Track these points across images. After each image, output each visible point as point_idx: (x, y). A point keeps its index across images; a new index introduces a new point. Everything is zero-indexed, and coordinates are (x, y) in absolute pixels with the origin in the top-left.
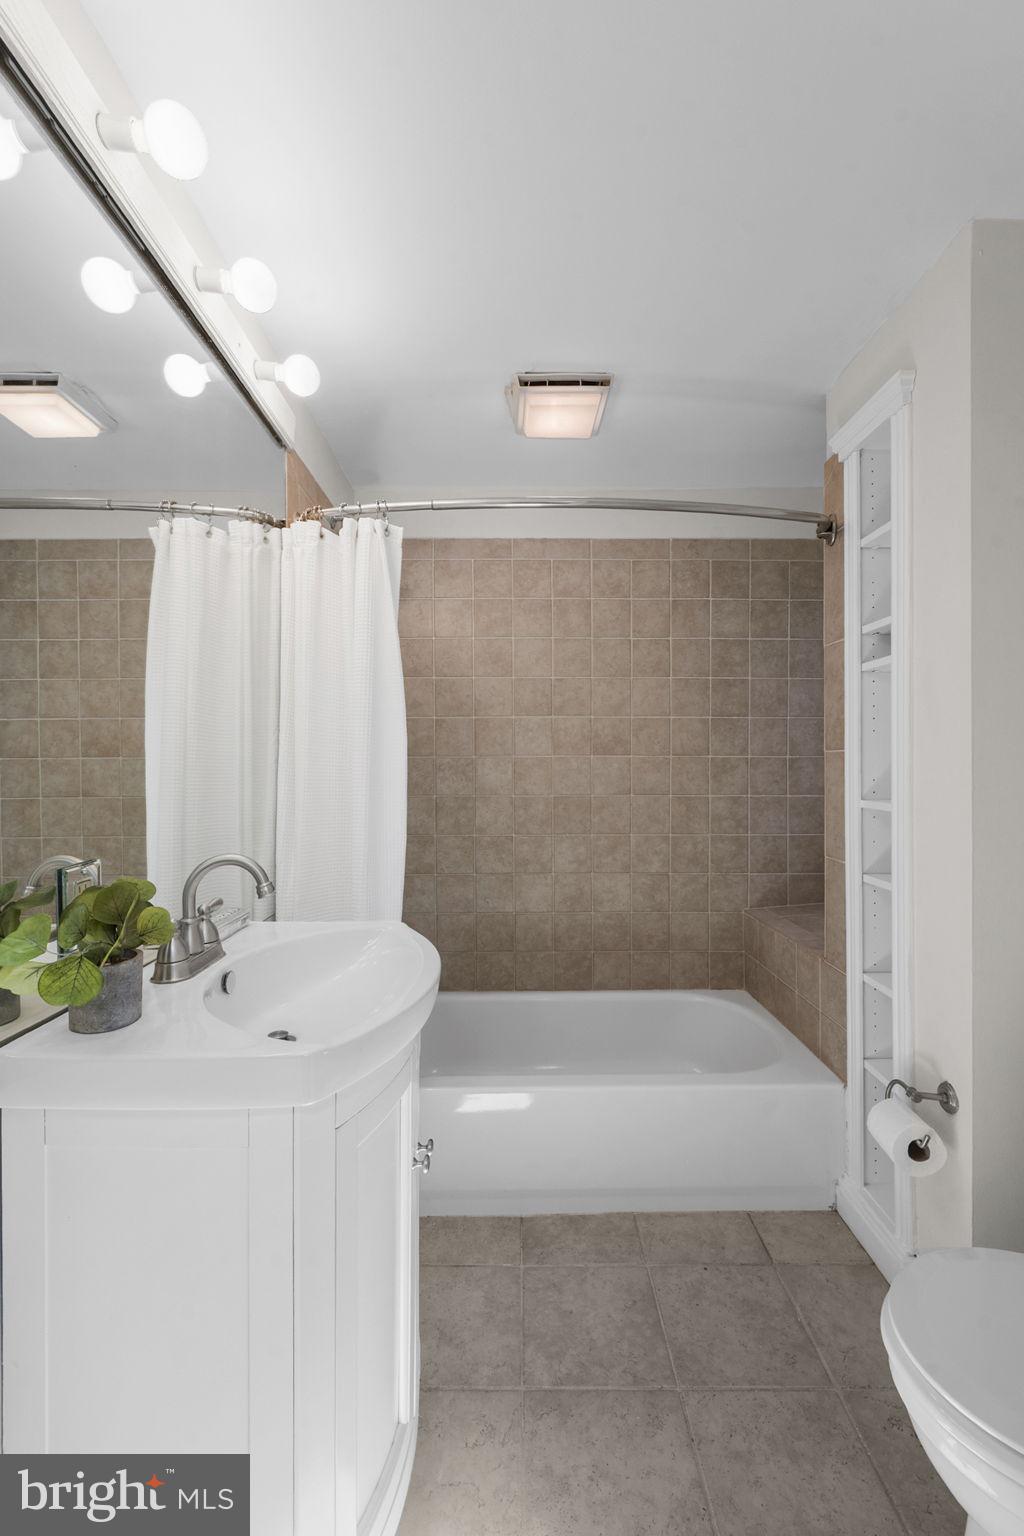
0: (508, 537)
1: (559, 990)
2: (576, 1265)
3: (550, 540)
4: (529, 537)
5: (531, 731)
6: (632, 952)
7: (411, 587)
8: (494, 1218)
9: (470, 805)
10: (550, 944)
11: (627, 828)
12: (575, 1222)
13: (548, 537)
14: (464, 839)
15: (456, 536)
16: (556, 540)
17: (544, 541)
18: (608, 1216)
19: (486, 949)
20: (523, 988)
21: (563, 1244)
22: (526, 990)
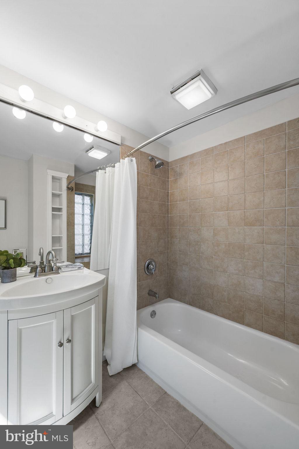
0: (212, 146)
1: (230, 320)
2: (165, 421)
3: (228, 142)
4: (219, 144)
5: (220, 217)
6: (264, 315)
7: (183, 173)
8: (159, 386)
9: (199, 244)
10: (226, 301)
11: (262, 259)
12: (180, 407)
13: (227, 141)
14: (197, 255)
15: (196, 152)
16: (231, 141)
17: (226, 143)
18: (193, 415)
19: (204, 295)
20: (216, 314)
21: (168, 411)
22: (218, 315)
